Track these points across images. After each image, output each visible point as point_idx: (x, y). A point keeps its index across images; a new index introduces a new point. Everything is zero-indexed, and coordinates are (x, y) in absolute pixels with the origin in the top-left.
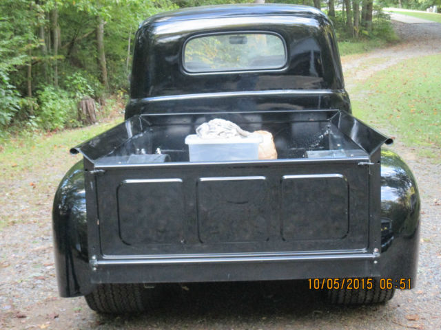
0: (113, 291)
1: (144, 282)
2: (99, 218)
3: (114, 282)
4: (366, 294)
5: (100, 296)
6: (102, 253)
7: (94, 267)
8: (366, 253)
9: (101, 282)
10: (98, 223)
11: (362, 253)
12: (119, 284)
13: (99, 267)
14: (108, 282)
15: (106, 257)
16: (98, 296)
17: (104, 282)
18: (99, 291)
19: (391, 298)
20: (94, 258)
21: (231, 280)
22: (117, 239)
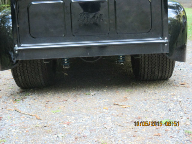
0: (28, 74)
1: (43, 58)
2: (18, 23)
3: (27, 59)
4: (159, 73)
5: (22, 77)
6: (20, 43)
7: (16, 51)
8: (161, 40)
9: (20, 59)
10: (18, 27)
11: (159, 40)
12: (30, 60)
13: (19, 50)
14: (24, 59)
15: (22, 45)
16: (20, 77)
17: (21, 59)
18: (21, 74)
19: (170, 76)
20: (16, 46)
21: (89, 56)
22: (28, 35)
